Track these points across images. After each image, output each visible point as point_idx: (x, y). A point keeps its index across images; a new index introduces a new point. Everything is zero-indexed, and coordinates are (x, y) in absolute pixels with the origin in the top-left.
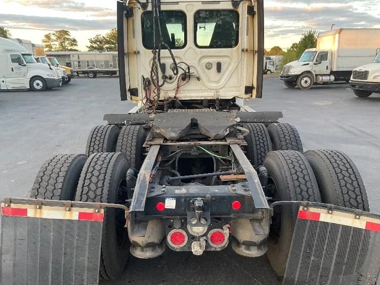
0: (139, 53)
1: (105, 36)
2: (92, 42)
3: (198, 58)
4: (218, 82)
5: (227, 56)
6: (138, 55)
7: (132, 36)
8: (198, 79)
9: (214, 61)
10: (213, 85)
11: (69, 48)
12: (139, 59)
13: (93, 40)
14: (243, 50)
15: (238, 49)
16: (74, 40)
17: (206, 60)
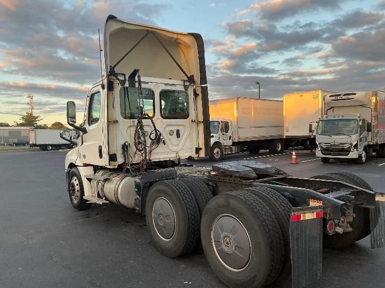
0: (117, 121)
3: (164, 126)
4: (177, 145)
5: (183, 125)
6: (117, 124)
7: (112, 107)
8: (164, 143)
9: (175, 129)
10: (174, 148)
12: (117, 126)
14: (192, 121)
15: (189, 120)
17: (170, 128)
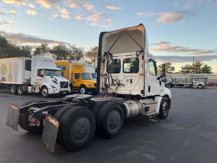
1: (191, 65)
2: (183, 68)
3: (124, 77)
4: (131, 87)
5: (134, 77)
8: (124, 85)
9: (129, 78)
10: (129, 89)
11: (170, 72)
13: (184, 67)
14: (140, 74)
15: (138, 74)
16: (173, 68)
17: (127, 78)
